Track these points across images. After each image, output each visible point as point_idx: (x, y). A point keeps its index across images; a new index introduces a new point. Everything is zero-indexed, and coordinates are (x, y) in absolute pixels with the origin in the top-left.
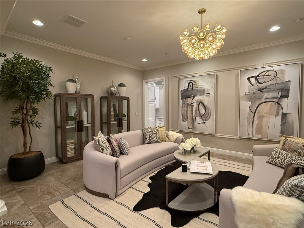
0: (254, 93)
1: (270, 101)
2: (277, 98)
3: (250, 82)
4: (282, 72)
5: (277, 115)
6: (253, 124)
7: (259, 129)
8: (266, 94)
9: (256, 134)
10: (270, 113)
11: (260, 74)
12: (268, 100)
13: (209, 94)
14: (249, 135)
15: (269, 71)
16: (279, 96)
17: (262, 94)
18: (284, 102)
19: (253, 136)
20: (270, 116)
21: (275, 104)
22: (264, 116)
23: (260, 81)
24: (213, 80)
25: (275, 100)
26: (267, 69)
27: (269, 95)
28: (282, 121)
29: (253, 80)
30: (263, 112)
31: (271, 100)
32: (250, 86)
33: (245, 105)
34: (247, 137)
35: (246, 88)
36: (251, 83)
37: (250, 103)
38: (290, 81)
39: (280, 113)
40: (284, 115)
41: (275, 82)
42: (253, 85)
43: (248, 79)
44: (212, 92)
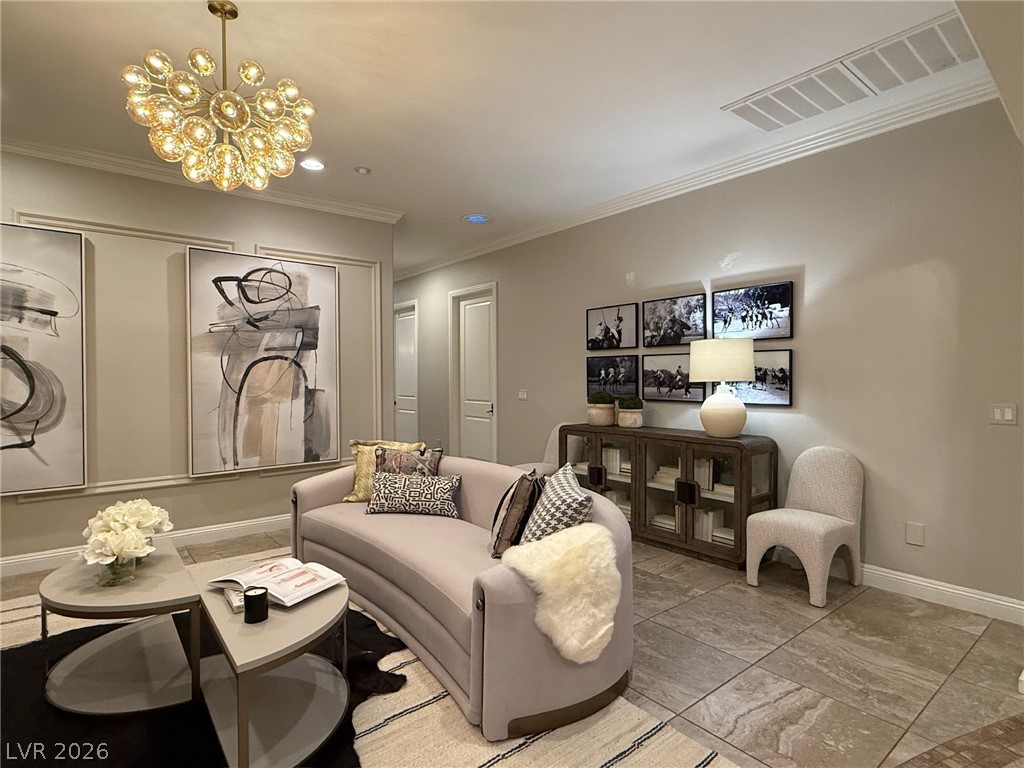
0: (235, 330)
1: (277, 357)
2: (293, 348)
3: (222, 292)
4: (302, 279)
5: (295, 395)
6: (235, 427)
7: (254, 441)
8: (268, 336)
9: (247, 454)
10: (278, 392)
11: (249, 274)
12: (273, 353)
13: (54, 314)
14: (225, 462)
15: (271, 271)
16: (298, 345)
17: (258, 335)
18: (309, 359)
19: (236, 464)
20: (279, 398)
21: (290, 365)
22: (264, 401)
23: (252, 295)
24: (72, 260)
25: (291, 354)
26: (269, 264)
27: (273, 338)
28: (306, 410)
29: (231, 289)
30: (261, 388)
31: (279, 354)
32: (222, 307)
33: (209, 367)
34: (219, 468)
35: (209, 311)
36: (226, 298)
37: (225, 358)
38: (317, 308)
39: (302, 389)
40: (310, 394)
41: (287, 305)
42: (231, 304)
43: (217, 281)
44: (67, 308)
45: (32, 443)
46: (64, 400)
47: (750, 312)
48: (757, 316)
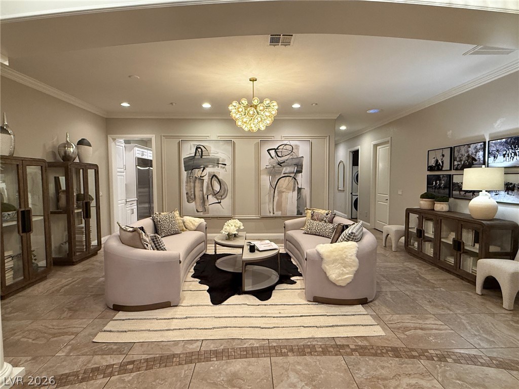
0: (274, 167)
1: (288, 176)
2: (293, 173)
3: (270, 154)
4: (297, 147)
5: (294, 190)
6: (273, 201)
7: (279, 206)
8: (285, 168)
9: (277, 211)
10: (288, 189)
11: (278, 147)
12: (286, 175)
13: (225, 165)
14: (270, 213)
15: (286, 145)
16: (295, 172)
17: (281, 168)
18: (299, 176)
19: (274, 213)
20: (288, 191)
21: (292, 179)
22: (283, 192)
23: (280, 155)
24: (230, 148)
25: (292, 175)
26: (285, 142)
27: (286, 169)
28: (298, 196)
29: (273, 152)
30: (282, 187)
31: (289, 175)
32: (270, 159)
33: (266, 180)
34: (268, 215)
35: (266, 161)
36: (271, 156)
37: (271, 177)
38: (303, 157)
39: (296, 188)
40: (299, 190)
41: (291, 157)
42: (273, 158)
43: (268, 150)
44: (228, 163)
45: (220, 202)
46: (228, 190)
47: (508, 152)
48: (511, 154)
